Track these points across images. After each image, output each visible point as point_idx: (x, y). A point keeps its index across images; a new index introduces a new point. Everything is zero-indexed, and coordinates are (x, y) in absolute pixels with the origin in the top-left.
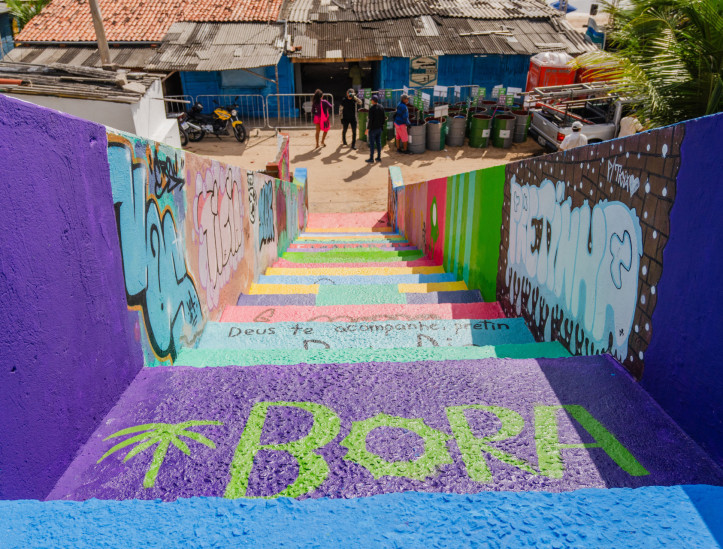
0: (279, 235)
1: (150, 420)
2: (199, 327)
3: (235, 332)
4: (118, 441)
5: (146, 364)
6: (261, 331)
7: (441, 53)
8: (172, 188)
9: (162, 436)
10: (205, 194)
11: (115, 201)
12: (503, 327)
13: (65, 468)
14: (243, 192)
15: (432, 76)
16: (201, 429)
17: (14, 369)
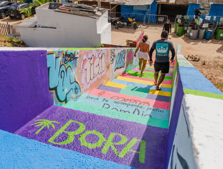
0: (127, 66)
1: (46, 118)
2: (78, 95)
3: (89, 97)
4: (37, 122)
5: (55, 104)
6: (95, 99)
7: (212, 3)
8: (72, 61)
9: (46, 123)
10: (87, 59)
11: (48, 67)
12: (162, 112)
13: (23, 125)
14: (108, 56)
15: (207, 11)
16: (55, 124)
17: (11, 105)
